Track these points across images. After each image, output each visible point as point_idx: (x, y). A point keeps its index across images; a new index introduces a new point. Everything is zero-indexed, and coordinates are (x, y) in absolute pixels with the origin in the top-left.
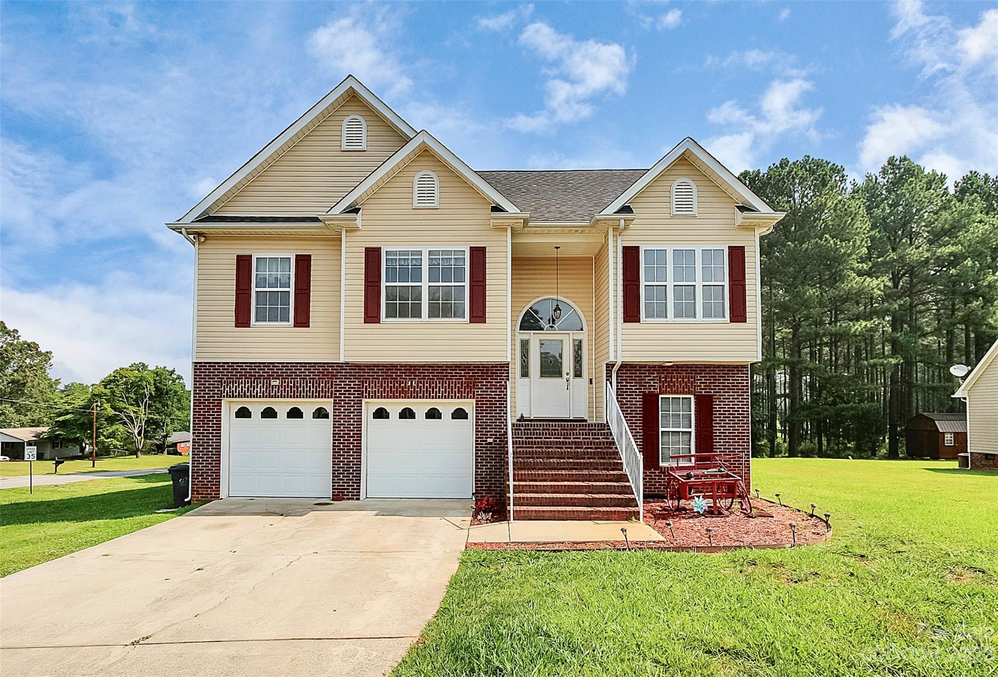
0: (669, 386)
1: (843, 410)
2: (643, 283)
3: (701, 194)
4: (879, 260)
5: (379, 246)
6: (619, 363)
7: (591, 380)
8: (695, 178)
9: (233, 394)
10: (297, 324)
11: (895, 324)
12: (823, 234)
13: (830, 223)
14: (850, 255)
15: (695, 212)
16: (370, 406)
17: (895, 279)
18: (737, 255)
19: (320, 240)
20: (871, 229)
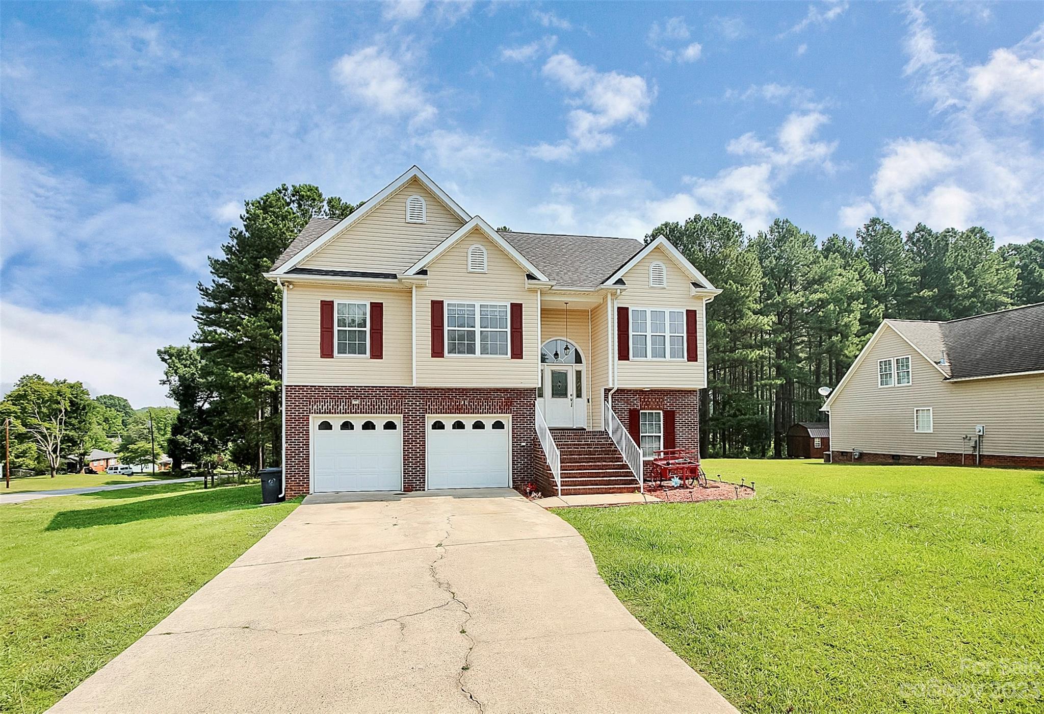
0: (646, 404)
1: (743, 420)
2: (631, 333)
3: (669, 273)
4: (769, 302)
5: (442, 300)
6: (615, 389)
7: (588, 400)
8: (665, 262)
9: (320, 411)
10: (373, 356)
11: (779, 351)
12: (728, 279)
13: (734, 271)
14: (748, 297)
15: (665, 285)
16: (431, 419)
17: (780, 315)
18: (691, 315)
19: (393, 291)
20: (763, 277)
